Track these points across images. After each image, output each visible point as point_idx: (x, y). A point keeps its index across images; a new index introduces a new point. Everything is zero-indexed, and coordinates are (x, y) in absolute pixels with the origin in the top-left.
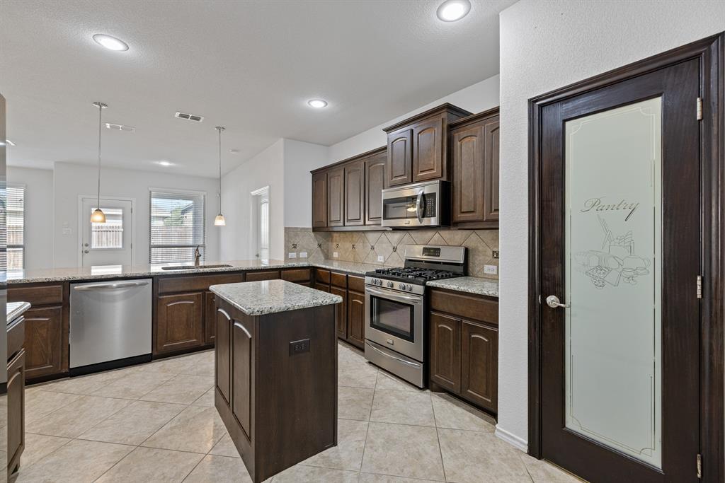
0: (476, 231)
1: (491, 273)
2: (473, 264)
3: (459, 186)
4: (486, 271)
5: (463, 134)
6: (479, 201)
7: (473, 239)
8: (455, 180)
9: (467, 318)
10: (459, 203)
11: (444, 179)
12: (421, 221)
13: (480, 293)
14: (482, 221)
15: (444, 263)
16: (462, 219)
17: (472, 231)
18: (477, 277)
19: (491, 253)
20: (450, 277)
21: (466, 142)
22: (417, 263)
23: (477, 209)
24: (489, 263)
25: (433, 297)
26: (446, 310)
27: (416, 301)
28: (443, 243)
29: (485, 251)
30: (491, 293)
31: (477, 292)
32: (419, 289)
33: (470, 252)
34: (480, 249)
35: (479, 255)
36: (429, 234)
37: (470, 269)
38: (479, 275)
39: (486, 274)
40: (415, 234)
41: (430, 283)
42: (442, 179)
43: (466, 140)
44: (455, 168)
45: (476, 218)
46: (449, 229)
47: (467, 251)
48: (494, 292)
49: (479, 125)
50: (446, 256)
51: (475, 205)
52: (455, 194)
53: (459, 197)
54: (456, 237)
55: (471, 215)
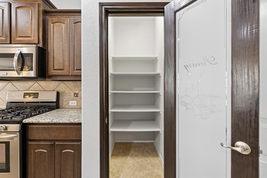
0: (64, 82)
1: (73, 105)
2: (62, 100)
3: (52, 53)
4: (70, 104)
5: (55, 19)
6: (67, 64)
7: (62, 87)
8: (49, 48)
9: (58, 141)
10: (52, 64)
11: (41, 45)
12: (19, 74)
13: (68, 122)
14: (68, 76)
15: (41, 102)
16: (54, 74)
17: (62, 82)
18: (65, 108)
19: (73, 94)
20: (46, 111)
21: (57, 25)
22: (18, 103)
23: (65, 68)
24: (72, 100)
25: (29, 131)
26: (42, 138)
27: (12, 138)
28: (41, 89)
29: (70, 93)
30: (76, 121)
31: (66, 122)
32: (16, 127)
33: (60, 94)
34: (67, 92)
35: (66, 96)
36: (30, 83)
37: (60, 104)
38: (67, 107)
39: (70, 106)
40: (17, 84)
41: (26, 121)
42: (38, 45)
43: (57, 24)
44: (49, 40)
45: (64, 74)
46: (45, 80)
47: (58, 94)
48: (78, 120)
49: (66, 17)
50: (43, 97)
51: (64, 66)
52: (50, 57)
53: (52, 59)
54: (51, 85)
55: (61, 71)
